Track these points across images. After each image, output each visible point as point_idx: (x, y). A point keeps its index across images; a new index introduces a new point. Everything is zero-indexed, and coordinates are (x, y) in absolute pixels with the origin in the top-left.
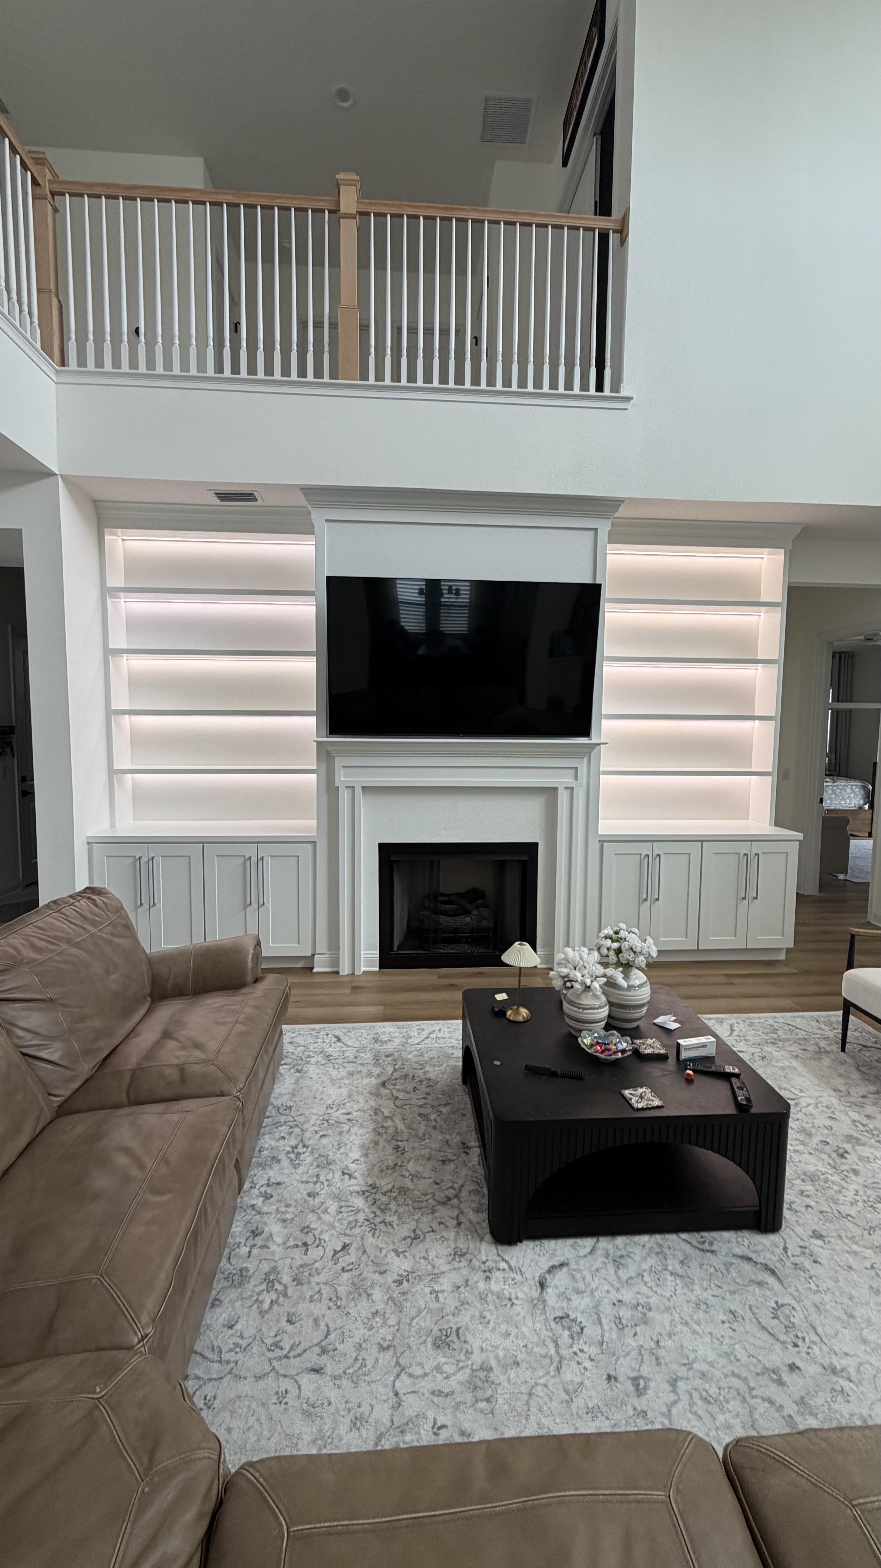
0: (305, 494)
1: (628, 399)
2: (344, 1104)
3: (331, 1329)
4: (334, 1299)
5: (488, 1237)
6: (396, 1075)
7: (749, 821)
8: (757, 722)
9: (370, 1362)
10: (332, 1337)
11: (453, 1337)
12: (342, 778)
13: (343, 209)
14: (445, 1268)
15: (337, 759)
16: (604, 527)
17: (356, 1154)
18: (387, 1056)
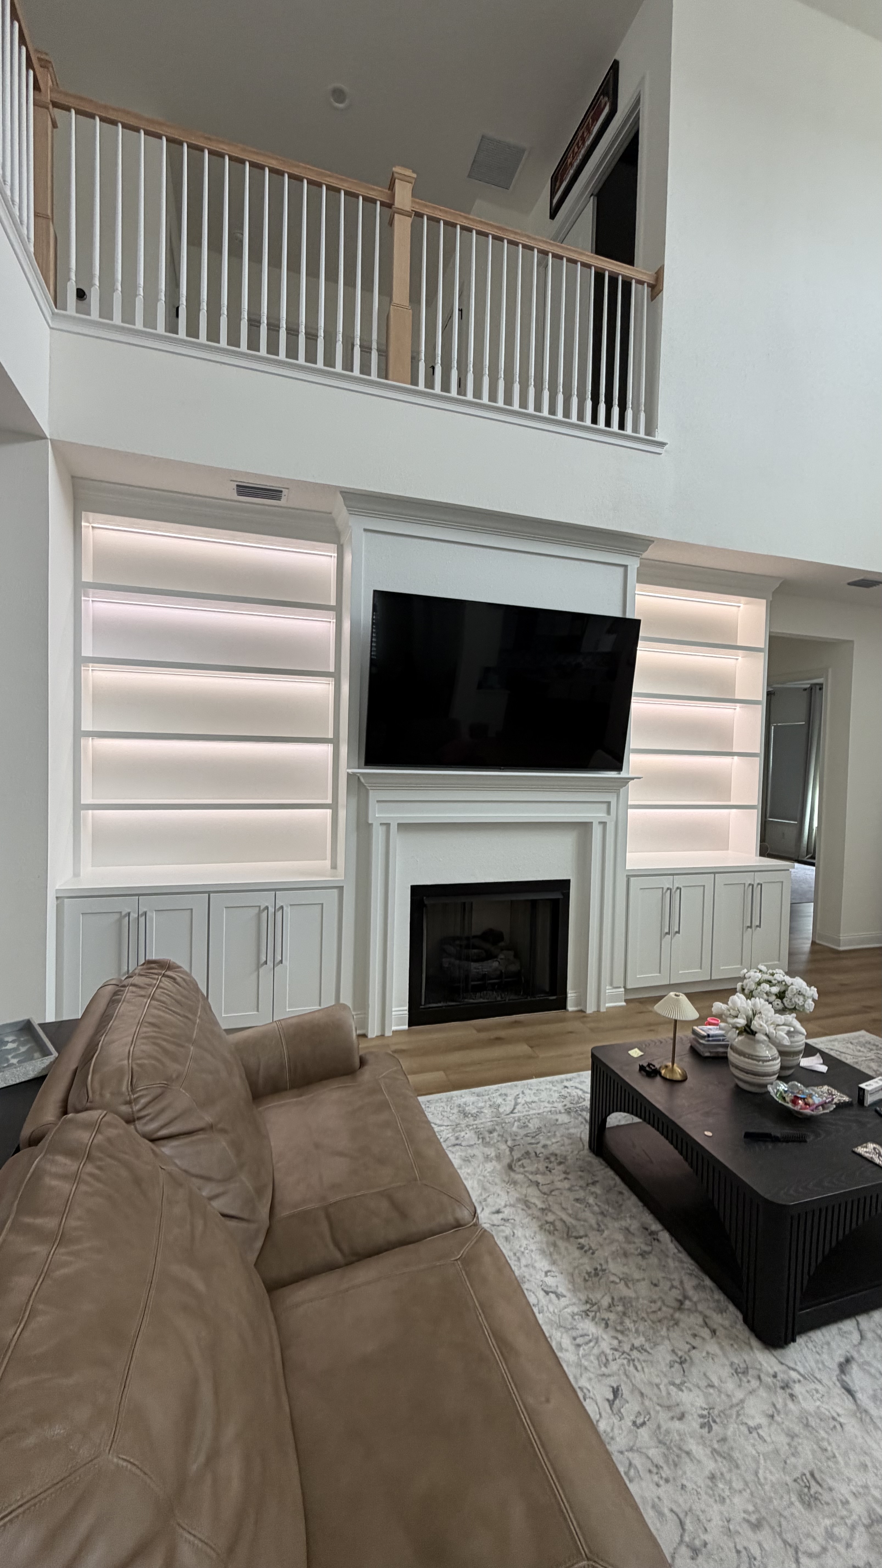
0: (344, 498)
1: (662, 444)
2: (485, 1200)
3: (682, 1516)
4: (654, 1470)
5: (755, 1342)
6: (517, 1155)
7: (729, 851)
8: (736, 758)
9: (756, 1551)
10: (689, 1526)
11: (815, 1488)
12: (377, 814)
13: (397, 204)
14: (739, 1395)
15: (371, 792)
16: (634, 564)
17: (543, 1264)
18: (490, 1132)
